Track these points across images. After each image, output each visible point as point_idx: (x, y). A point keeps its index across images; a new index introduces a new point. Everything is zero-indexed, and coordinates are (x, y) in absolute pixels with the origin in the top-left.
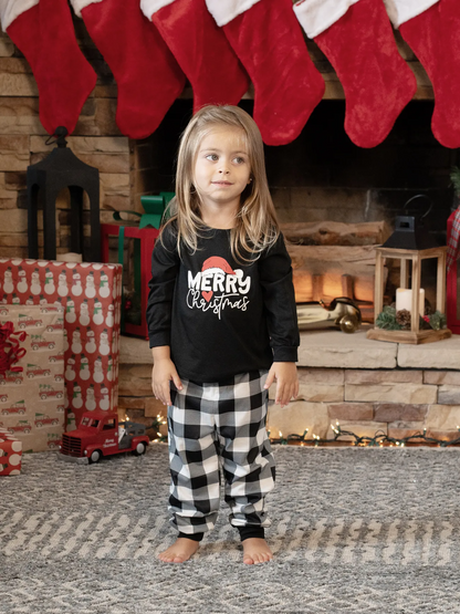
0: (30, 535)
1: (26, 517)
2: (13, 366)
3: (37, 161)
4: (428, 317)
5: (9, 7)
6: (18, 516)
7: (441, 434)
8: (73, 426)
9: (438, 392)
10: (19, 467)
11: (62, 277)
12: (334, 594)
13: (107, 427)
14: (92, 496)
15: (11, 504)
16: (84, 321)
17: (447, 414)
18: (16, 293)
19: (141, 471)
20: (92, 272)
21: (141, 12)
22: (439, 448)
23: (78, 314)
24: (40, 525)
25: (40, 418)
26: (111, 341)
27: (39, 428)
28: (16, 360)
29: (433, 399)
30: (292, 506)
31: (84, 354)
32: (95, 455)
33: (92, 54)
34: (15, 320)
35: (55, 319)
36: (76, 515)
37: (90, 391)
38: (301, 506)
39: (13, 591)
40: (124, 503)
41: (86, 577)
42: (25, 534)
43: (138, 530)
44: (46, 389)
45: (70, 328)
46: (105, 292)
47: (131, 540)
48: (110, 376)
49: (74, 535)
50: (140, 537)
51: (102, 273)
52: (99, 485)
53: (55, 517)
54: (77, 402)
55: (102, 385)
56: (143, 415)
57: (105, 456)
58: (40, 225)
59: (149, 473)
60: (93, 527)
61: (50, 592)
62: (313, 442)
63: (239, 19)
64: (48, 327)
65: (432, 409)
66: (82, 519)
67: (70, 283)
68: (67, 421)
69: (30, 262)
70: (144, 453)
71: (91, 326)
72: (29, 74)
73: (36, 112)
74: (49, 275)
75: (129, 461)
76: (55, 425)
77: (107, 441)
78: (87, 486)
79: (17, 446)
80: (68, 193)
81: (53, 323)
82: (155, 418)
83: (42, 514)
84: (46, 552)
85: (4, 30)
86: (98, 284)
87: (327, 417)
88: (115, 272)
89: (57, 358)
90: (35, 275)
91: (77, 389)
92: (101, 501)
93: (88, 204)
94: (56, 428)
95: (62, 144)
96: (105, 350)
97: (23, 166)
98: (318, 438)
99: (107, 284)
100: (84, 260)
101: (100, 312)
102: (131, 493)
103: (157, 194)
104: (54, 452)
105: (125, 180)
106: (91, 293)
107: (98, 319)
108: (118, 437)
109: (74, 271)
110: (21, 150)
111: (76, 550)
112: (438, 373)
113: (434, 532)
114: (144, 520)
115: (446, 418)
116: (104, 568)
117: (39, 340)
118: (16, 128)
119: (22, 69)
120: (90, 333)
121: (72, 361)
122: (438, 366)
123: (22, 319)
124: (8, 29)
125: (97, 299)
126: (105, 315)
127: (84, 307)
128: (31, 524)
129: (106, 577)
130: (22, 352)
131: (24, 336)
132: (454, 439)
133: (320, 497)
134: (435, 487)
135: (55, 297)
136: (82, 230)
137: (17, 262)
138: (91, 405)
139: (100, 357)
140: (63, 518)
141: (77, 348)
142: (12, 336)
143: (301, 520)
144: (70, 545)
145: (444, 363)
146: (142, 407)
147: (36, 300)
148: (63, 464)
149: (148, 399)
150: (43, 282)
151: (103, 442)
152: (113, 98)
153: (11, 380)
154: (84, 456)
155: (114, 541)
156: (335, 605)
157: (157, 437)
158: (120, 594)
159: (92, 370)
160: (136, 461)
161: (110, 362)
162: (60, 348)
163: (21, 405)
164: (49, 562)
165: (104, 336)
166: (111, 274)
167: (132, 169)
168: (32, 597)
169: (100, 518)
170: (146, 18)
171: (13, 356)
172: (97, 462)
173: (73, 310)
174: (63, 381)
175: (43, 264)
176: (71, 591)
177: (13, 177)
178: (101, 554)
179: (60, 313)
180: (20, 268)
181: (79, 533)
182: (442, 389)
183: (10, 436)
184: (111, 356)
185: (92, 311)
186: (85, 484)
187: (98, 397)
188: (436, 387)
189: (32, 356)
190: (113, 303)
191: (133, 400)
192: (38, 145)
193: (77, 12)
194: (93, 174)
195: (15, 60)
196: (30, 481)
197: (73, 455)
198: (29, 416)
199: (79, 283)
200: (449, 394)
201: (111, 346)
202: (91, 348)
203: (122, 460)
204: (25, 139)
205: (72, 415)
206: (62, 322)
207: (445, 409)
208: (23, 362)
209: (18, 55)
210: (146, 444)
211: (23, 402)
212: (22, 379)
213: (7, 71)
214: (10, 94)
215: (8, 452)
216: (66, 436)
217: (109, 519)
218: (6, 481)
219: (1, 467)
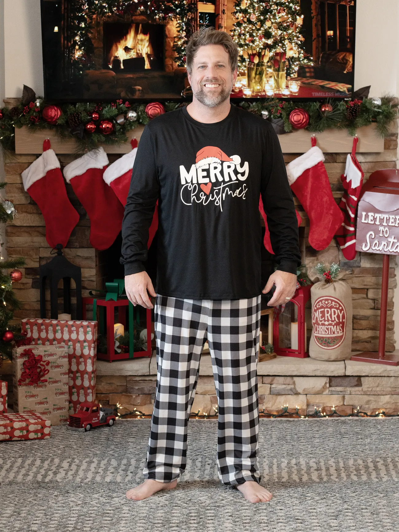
0: (67, 471)
1: (61, 461)
2: (42, 379)
3: (44, 263)
4: (264, 346)
5: (28, 178)
6: (57, 461)
7: (273, 411)
8: (72, 411)
9: (270, 388)
10: (49, 434)
11: (66, 329)
12: (233, 497)
13: (94, 411)
14: (93, 450)
15: (51, 455)
16: (78, 353)
17: (276, 400)
18: (39, 338)
19: (114, 435)
20: (82, 326)
21: (103, 181)
22: (272, 419)
23: (75, 349)
24: (70, 466)
25: (55, 407)
26: (93, 364)
27: (55, 412)
28: (43, 375)
29: (268, 392)
30: (201, 452)
32: (88, 427)
33: (75, 202)
34: (42, 354)
35: (64, 353)
36: (88, 460)
37: (82, 391)
38: (205, 452)
39: (70, 499)
40: (111, 452)
41: (104, 491)
42: (64, 470)
43: (123, 467)
44: (59, 391)
45: (71, 357)
46: (90, 337)
47: (122, 472)
48: (92, 383)
49: (90, 470)
50: (125, 470)
51: (88, 326)
52: (94, 444)
53: (77, 461)
54: (75, 398)
55: (88, 388)
56: (108, 404)
57: (94, 427)
58: (48, 297)
59: (119, 436)
60: (99, 465)
61: (88, 500)
62: (203, 417)
64: (60, 357)
65: (268, 397)
66: (91, 462)
67: (70, 332)
68: (70, 408)
69: (48, 321)
70: (113, 425)
71: (82, 356)
72: (39, 214)
73: (44, 235)
74: (58, 328)
75: (106, 430)
76: (64, 411)
77: (94, 419)
78: (88, 444)
79: (48, 423)
80: (62, 280)
81: (62, 355)
82: (116, 405)
83: (69, 460)
84: (78, 480)
85: (26, 190)
86: (86, 333)
87: (210, 402)
88: (95, 326)
89: (65, 374)
90: (50, 328)
91: (74, 390)
92: (98, 452)
93: (74, 285)
94: (64, 413)
95: (60, 253)
96: (90, 368)
97: (36, 265)
98: (206, 414)
99: (90, 333)
100: (72, 319)
101: (87, 348)
102: (113, 447)
103: (112, 281)
104: (64, 425)
105: (93, 272)
106: (81, 337)
107: (86, 352)
108: (99, 416)
109: (72, 326)
110: (34, 256)
111: (94, 478)
112: (271, 378)
113: (278, 464)
114: (125, 461)
115: (275, 402)
116: (112, 487)
117: (55, 364)
118: (32, 244)
119: (35, 211)
120: (82, 360)
121: (72, 375)
122: (271, 374)
123: (46, 353)
124: (28, 190)
125: (85, 341)
126: (90, 350)
127: (78, 345)
128: (65, 465)
129: (114, 491)
130: (47, 372)
131: (48, 363)
132: (280, 413)
133: (214, 447)
134: (274, 440)
135: (62, 340)
136: (70, 300)
137: (40, 321)
138: (82, 399)
139: (87, 373)
140: (81, 461)
141: (74, 368)
142: (42, 363)
143: (207, 459)
144: (90, 475)
145: (274, 372)
146: (108, 399)
147: (51, 342)
148: (70, 432)
149: (111, 394)
150: (55, 332)
151: (92, 420)
152: (87, 227)
153: (41, 386)
154: (82, 427)
155: (112, 473)
156: (235, 502)
157: (118, 416)
158: (125, 500)
159: (82, 380)
160: (110, 430)
161: (92, 375)
162: (65, 369)
163: (45, 400)
164: (82, 484)
165: (89, 361)
166: (93, 327)
167: (96, 265)
168: (80, 503)
169: (101, 461)
170: (107, 184)
171: (42, 373)
172: (89, 430)
173: (72, 347)
174: (68, 387)
175: (54, 322)
176: (99, 499)
177: (29, 272)
178: (108, 479)
179: (66, 349)
180: (42, 324)
181: (93, 469)
182: (273, 386)
183: (44, 417)
184: (93, 372)
185: (82, 348)
186: (86, 443)
187: (86, 395)
188: (269, 385)
189: (53, 373)
190: (94, 343)
191: (103, 395)
192: (45, 253)
193: (68, 181)
194: (78, 269)
195: (30, 206)
196: (56, 442)
197: (76, 427)
198: (50, 406)
199: (75, 332)
200: (277, 389)
201: (93, 366)
202: (82, 368)
203: (102, 429)
204: (37, 249)
205: (72, 405)
206: (67, 354)
207: (274, 397)
208: (46, 377)
209: (32, 203)
210: (113, 420)
211: (46, 398)
212: (46, 386)
213: (26, 212)
214: (28, 225)
215: (43, 427)
216: (71, 417)
217: (105, 462)
218: (43, 442)
219: (39, 435)
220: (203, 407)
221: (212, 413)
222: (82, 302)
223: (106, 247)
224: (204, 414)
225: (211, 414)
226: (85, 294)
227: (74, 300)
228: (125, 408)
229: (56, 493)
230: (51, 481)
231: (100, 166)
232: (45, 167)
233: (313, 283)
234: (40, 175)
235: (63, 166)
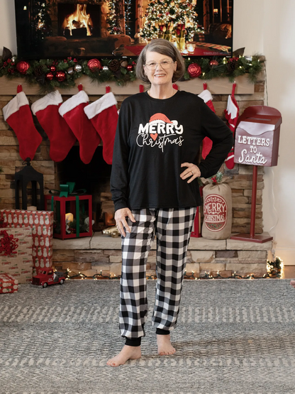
0: (25, 315)
1: (23, 308)
2: (13, 251)
3: (18, 171)
6: (19, 308)
8: (35, 274)
10: (17, 290)
11: (31, 217)
13: (49, 274)
14: (46, 300)
15: (16, 304)
16: (39, 233)
18: (13, 223)
19: (63, 290)
21: (59, 114)
23: (37, 231)
24: (28, 311)
25: (23, 271)
26: (50, 241)
27: (23, 275)
28: (14, 249)
31: (39, 246)
32: (45, 284)
33: (39, 129)
34: (14, 234)
35: (29, 233)
36: (41, 307)
37: (42, 260)
39: (23, 334)
40: (58, 302)
42: (23, 314)
43: (65, 312)
44: (26, 260)
45: (34, 236)
46: (47, 222)
47: (63, 316)
48: (49, 254)
50: (66, 314)
51: (46, 215)
52: (48, 296)
53: (33, 308)
54: (37, 265)
55: (47, 258)
56: (62, 269)
57: (49, 285)
58: (21, 195)
59: (66, 291)
60: (48, 311)
61: (36, 334)
63: (97, 116)
64: (26, 236)
66: (43, 309)
67: (34, 219)
68: (33, 272)
69: (18, 211)
70: (63, 283)
71: (42, 235)
72: (15, 137)
73: (18, 151)
74: (26, 216)
75: (58, 287)
77: (49, 279)
78: (43, 297)
79: (16, 282)
80: (31, 183)
81: (28, 235)
82: (67, 270)
83: (28, 307)
84: (32, 320)
85: (5, 120)
86: (45, 219)
88: (51, 215)
89: (30, 248)
90: (20, 216)
91: (37, 259)
92: (49, 302)
93: (39, 187)
94: (29, 274)
95: (29, 164)
96: (47, 244)
97: (13, 172)
99: (48, 219)
100: (38, 209)
101: (45, 230)
102: (60, 299)
103: (65, 184)
104: (29, 284)
105: (53, 177)
106: (42, 223)
107: (45, 232)
108: (53, 278)
109: (35, 214)
110: (12, 166)
111: (43, 320)
114: (66, 308)
117: (23, 241)
118: (10, 157)
119: (12, 135)
120: (42, 238)
121: (35, 249)
123: (17, 233)
124: (7, 120)
125: (44, 225)
126: (47, 231)
127: (39, 228)
128: (25, 310)
129: (55, 329)
130: (16, 246)
131: (17, 240)
135: (28, 224)
136: (36, 197)
137: (13, 211)
138: (42, 266)
139: (46, 247)
140: (36, 308)
141: (37, 244)
142: (13, 240)
144: (41, 318)
146: (61, 266)
147: (21, 226)
148: (33, 288)
149: (64, 262)
150: (23, 218)
152: (48, 146)
153: (13, 256)
154: (41, 285)
155: (56, 316)
157: (68, 277)
158: (61, 334)
159: (42, 252)
160: (60, 287)
161: (49, 249)
162: (30, 244)
164: (34, 324)
165: (47, 239)
167: (55, 173)
168: (30, 336)
169: (50, 308)
170: (61, 116)
171: (13, 247)
172: (46, 287)
173: (35, 229)
174: (32, 257)
175: (23, 212)
176: (43, 334)
177: (9, 177)
178: (52, 321)
179: (30, 231)
180: (14, 213)
181: (43, 313)
183: (13, 278)
184: (50, 247)
185: (42, 230)
187: (45, 262)
189: (21, 247)
190: (51, 226)
191: (57, 263)
192: (19, 164)
193: (34, 114)
194: (41, 176)
195: (9, 131)
196: (21, 295)
197: (37, 285)
198: (19, 270)
199: (37, 219)
201: (50, 243)
202: (42, 244)
203: (55, 286)
204: (14, 161)
205: (35, 269)
206: (31, 234)
208: (17, 250)
209: (10, 129)
210: (64, 280)
211: (17, 265)
212: (16, 256)
213: (6, 135)
214: (7, 144)
215: (13, 284)
216: (33, 278)
217: (53, 309)
218: (12, 295)
219: (10, 290)
222: (44, 198)
223: (60, 160)
226: (46, 192)
227: (39, 197)
228: (73, 272)
229: (15, 330)
230: (13, 322)
231: (56, 103)
232: (18, 104)
233: (204, 185)
234: (15, 110)
235: (31, 104)
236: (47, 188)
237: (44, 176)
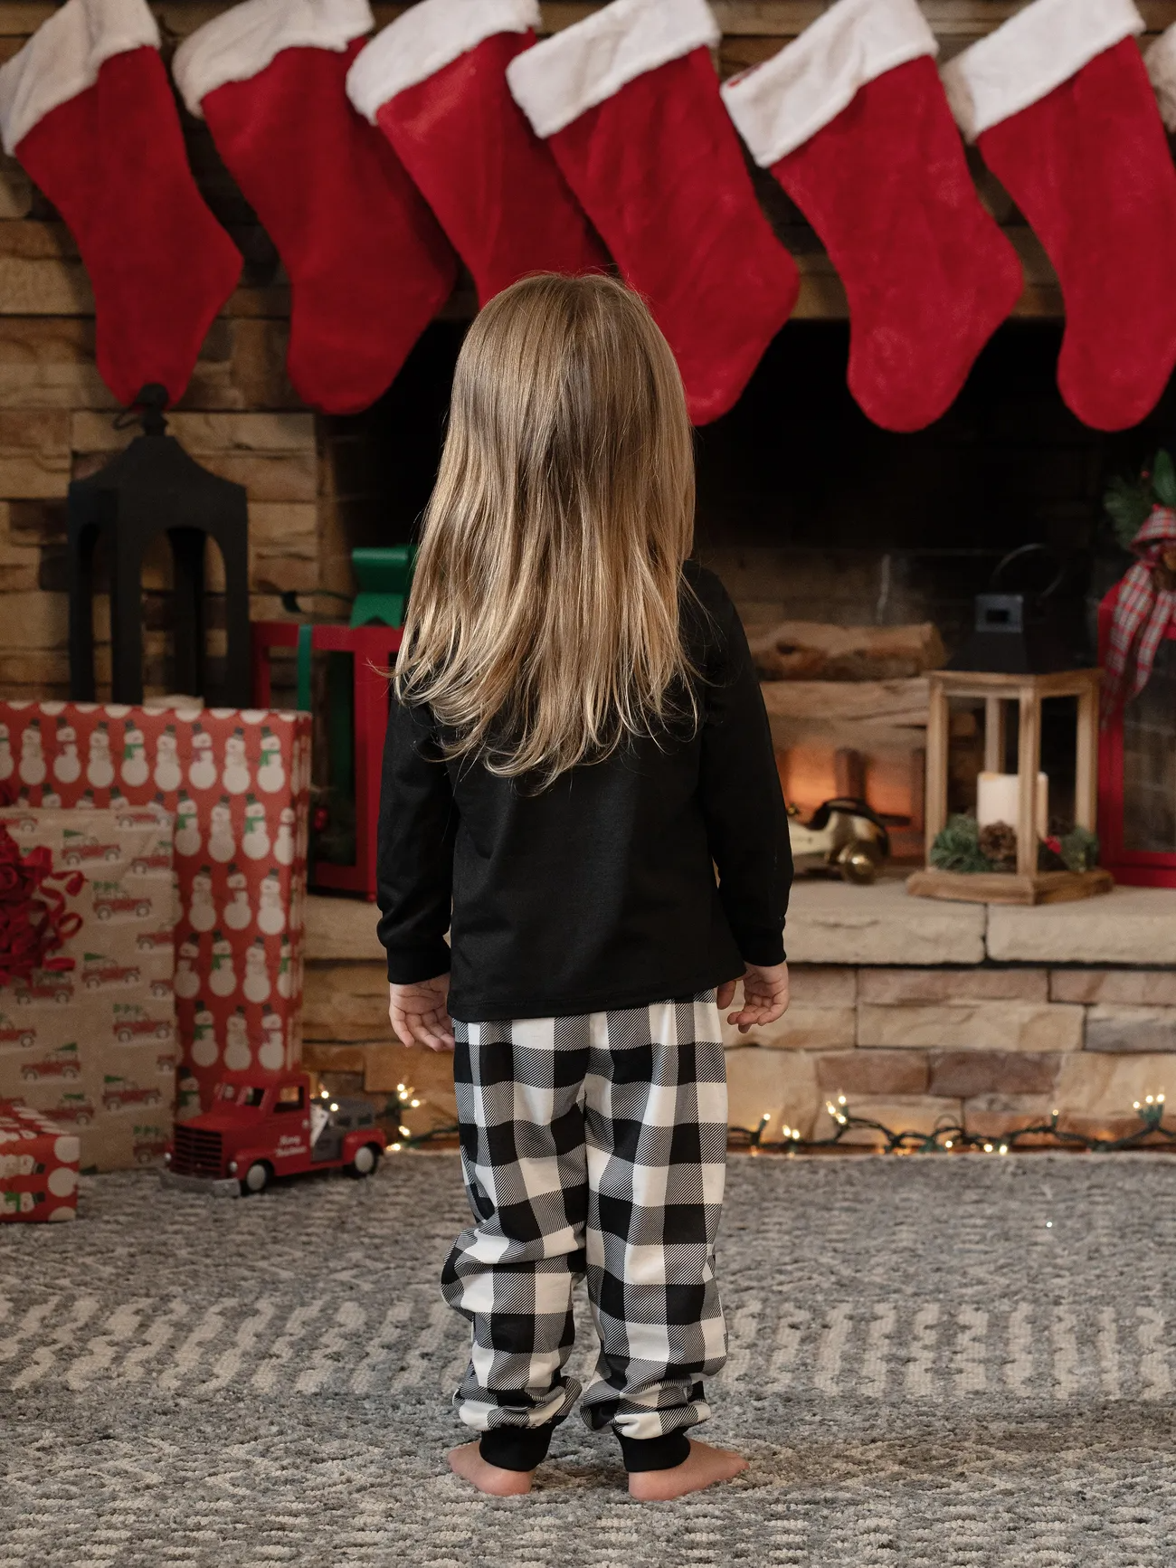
0: (124, 1347)
1: (107, 1307)
2: (49, 956)
3: (89, 474)
4: (1057, 840)
5: (21, 94)
6: (85, 1307)
7: (1095, 1123)
8: (193, 1108)
9: (1085, 1022)
10: (71, 1201)
11: (167, 743)
12: (902, 1463)
13: (282, 1108)
14: (263, 1264)
15: (65, 1282)
16: (222, 849)
17: (1109, 1076)
18: (50, 785)
19: (371, 1210)
20: (241, 730)
21: (348, 105)
22: (1092, 1157)
23: (205, 832)
24: (143, 1326)
25: (117, 1087)
26: (287, 900)
27: (114, 1111)
28: (57, 943)
29: (1074, 1039)
30: (760, 1279)
31: (220, 931)
32: (257, 1173)
34: (56, 844)
35: (153, 843)
36: (230, 1302)
37: (237, 1023)
38: (782, 1278)
39: (104, 1465)
40: (345, 1276)
41: (281, 1433)
42: (112, 1344)
43: (389, 1333)
44: (132, 1017)
45: (186, 867)
46: (273, 777)
47: (377, 1354)
48: (284, 986)
49: (234, 1345)
50: (399, 1348)
51: (265, 730)
52: (275, 1241)
53: (179, 1308)
54: (205, 1052)
55: (267, 1008)
56: (362, 1088)
57: (279, 1179)
58: (103, 627)
59: (392, 1213)
60: (277, 1326)
61: (196, 1468)
62: (787, 1145)
63: (591, 117)
64: (135, 862)
65: (1072, 1064)
66: (246, 1312)
67: (187, 756)
68: (180, 1100)
69: (87, 709)
70: (372, 1171)
71: (240, 862)
72: (70, 259)
73: (86, 353)
74: (134, 737)
75: (340, 1190)
76: (152, 1105)
77: (284, 1140)
78: (244, 1243)
79: (67, 1146)
81: (147, 853)
82: (393, 1094)
83: (144, 1303)
84: (169, 1381)
85: (9, 149)
86: (255, 759)
87: (811, 1085)
88: (298, 730)
89: (157, 939)
90: (99, 739)
91: (205, 1017)
92: (285, 1275)
93: (218, 576)
94: (156, 1112)
95: (155, 427)
96: (272, 920)
97: (56, 486)
98: (796, 1135)
99: (276, 760)
101: (261, 827)
102: (356, 1255)
104: (152, 1171)
105: (306, 518)
106: (237, 780)
107: (256, 844)
108: (309, 1131)
109: (197, 727)
110: (49, 448)
111: (243, 1377)
112: (1086, 976)
113: (1121, 1329)
114: (401, 1312)
115: (1105, 1087)
116: (323, 1416)
117: (113, 895)
118: (37, 393)
119: (51, 249)
120: (237, 880)
121: (192, 950)
122: (1087, 957)
123: (73, 842)
124: (21, 146)
125: (253, 795)
126: (273, 835)
127: (220, 815)
128: (122, 1322)
129: (329, 1432)
130: (71, 924)
131: (77, 883)
132: (1128, 1134)
133: (824, 1260)
134: (1101, 1235)
135: (149, 792)
137: (52, 709)
138: (238, 1057)
139: (261, 939)
140: (198, 1310)
141: (203, 918)
142: (48, 882)
143: (789, 1306)
144: (227, 1367)
145: (1102, 950)
146: (359, 1067)
147: (101, 798)
148: (176, 1196)
149: (373, 1047)
150: (119, 754)
151: (276, 1144)
152: (278, 319)
153: (47, 992)
154: (229, 1175)
155: (336, 1357)
156: (912, 1484)
157: (400, 1138)
158: (373, 1469)
159: (240, 972)
160: (355, 1189)
161: (285, 951)
162: (162, 915)
163: (69, 1056)
164: (183, 1402)
165: (270, 888)
166: (288, 733)
167: (321, 493)
168: (154, 1478)
169: (291, 1308)
170: (360, 119)
171: (50, 934)
172: (262, 1191)
173: (192, 823)
174: (170, 998)
175: (117, 712)
176: (248, 1464)
177: (29, 513)
178: (308, 1383)
179: (164, 827)
180: (61, 721)
181: (245, 1340)
182: (1097, 1013)
183: (50, 1127)
184: (291, 935)
185: (240, 827)
186: (239, 1238)
187: (256, 1038)
188: (1080, 1010)
189: (99, 932)
190: (293, 803)
191: (335, 1050)
192: (93, 435)
193: (192, 104)
194: (234, 500)
195: (31, 227)
196: (100, 1233)
197: (203, 1173)
198: (88, 1083)
199: (208, 756)
200: (1114, 1025)
201: (287, 911)
202: (238, 916)
203: (321, 1187)
204: (59, 418)
205: (192, 1083)
206: (170, 851)
207: (1102, 1062)
208: (74, 948)
209: (44, 212)
210: (377, 1149)
211: (72, 1047)
212: (70, 989)
213: (14, 253)
214: (22, 309)
215: (47, 1163)
216: (180, 1130)
217: (313, 1310)
218: (43, 1233)
219: (28, 1202)
220: (781, 1107)
221: (823, 1132)
222: (253, 639)
224: (787, 1132)
225: (818, 1137)
226: (267, 609)
227: (219, 642)
228: (430, 1107)
229: (48, 1437)
230: (37, 1388)
231: (333, 36)
232: (92, 42)
234: (73, 80)
235: (171, 40)
236: (268, 588)
237: (254, 510)
